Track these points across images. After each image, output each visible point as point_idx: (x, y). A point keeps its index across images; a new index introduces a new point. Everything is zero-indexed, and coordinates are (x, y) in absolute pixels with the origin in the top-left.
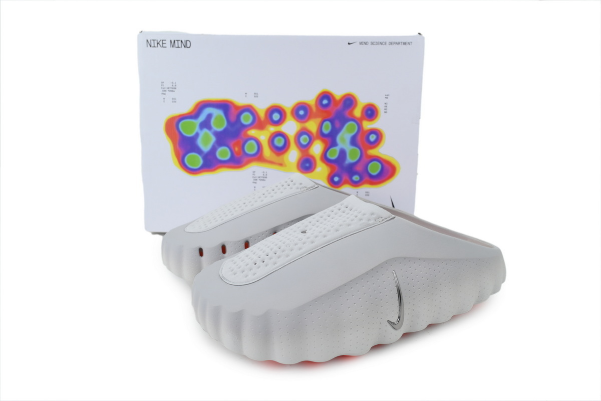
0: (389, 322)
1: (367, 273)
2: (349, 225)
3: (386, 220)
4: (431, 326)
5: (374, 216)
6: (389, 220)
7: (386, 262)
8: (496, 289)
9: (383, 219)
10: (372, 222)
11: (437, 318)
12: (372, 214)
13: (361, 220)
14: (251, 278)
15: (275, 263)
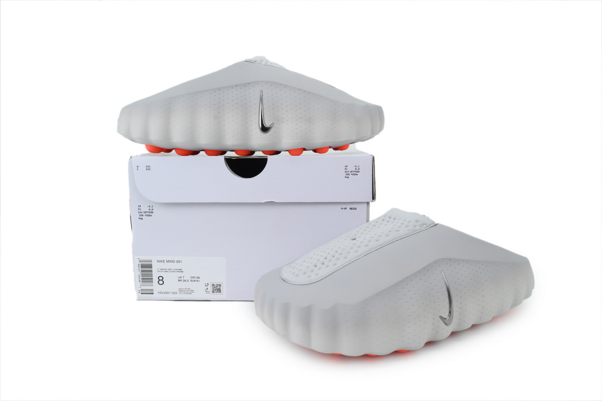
0: (441, 317)
1: (420, 272)
2: (398, 231)
3: (430, 227)
4: (474, 327)
5: (419, 223)
6: (433, 226)
7: (435, 262)
8: (528, 295)
9: (427, 225)
10: (418, 228)
11: (481, 318)
12: (417, 221)
13: (407, 226)
14: (314, 278)
15: (335, 265)
